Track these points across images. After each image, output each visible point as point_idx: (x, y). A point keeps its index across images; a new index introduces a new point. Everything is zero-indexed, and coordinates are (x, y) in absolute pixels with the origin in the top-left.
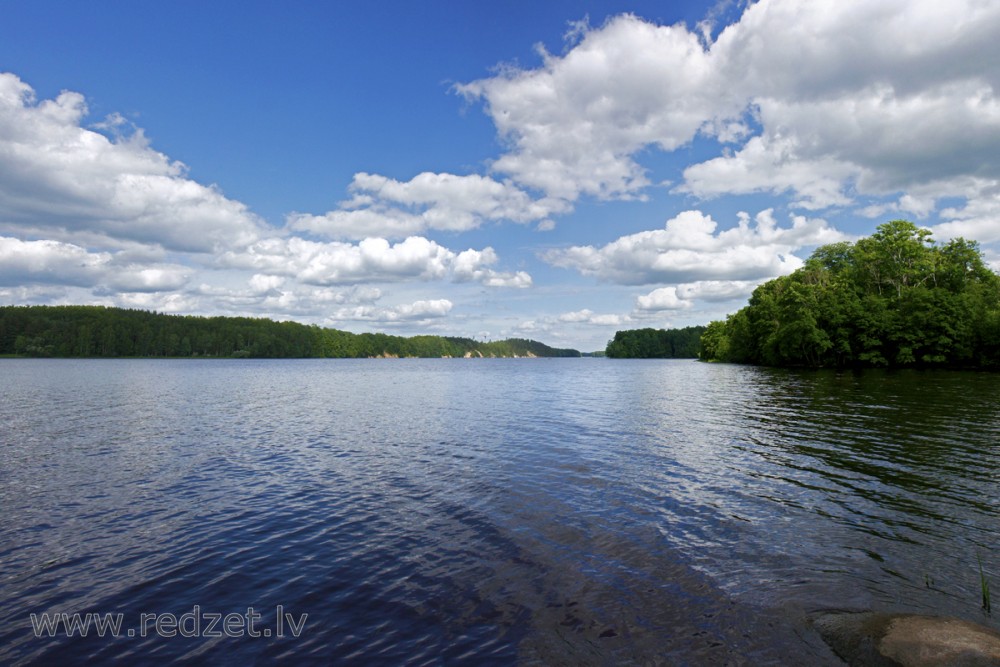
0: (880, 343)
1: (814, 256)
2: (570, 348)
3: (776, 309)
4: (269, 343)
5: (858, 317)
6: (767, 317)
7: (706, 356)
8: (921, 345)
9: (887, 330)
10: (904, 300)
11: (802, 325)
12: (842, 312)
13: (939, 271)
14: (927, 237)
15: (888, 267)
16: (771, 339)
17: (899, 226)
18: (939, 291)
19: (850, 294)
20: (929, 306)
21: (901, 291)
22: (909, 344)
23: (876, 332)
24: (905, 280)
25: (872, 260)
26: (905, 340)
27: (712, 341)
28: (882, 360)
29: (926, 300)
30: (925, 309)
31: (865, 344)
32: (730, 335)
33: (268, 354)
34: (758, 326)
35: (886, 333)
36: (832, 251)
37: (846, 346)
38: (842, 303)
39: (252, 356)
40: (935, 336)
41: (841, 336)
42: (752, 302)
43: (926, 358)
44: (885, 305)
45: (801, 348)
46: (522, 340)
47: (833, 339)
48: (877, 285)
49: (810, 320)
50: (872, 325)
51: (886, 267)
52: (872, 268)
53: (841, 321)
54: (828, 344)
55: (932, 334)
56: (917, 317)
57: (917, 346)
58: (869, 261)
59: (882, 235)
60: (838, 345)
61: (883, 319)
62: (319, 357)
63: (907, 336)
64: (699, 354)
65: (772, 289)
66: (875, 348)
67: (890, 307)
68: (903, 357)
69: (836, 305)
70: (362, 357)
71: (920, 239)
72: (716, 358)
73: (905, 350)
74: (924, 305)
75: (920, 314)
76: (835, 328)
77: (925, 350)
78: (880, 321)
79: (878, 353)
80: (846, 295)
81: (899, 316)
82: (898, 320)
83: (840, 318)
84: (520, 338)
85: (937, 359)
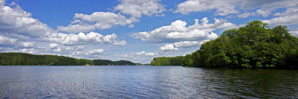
0: (249, 61)
1: (223, 33)
2: (138, 63)
3: (210, 50)
4: (57, 62)
5: (241, 52)
6: (207, 53)
7: (185, 65)
8: (265, 61)
9: (252, 57)
10: (258, 46)
11: (220, 55)
12: (234, 51)
13: (271, 37)
14: (266, 26)
15: (251, 36)
16: (208, 60)
17: (256, 22)
18: (272, 43)
19: (237, 45)
20: (268, 48)
21: (257, 44)
22: (260, 61)
23: (247, 57)
24: (258, 40)
25: (245, 34)
26: (259, 60)
27: (187, 60)
28: (250, 66)
29: (266, 46)
30: (266, 49)
31: (243, 61)
32: (193, 58)
33: (57, 64)
34: (204, 56)
35: (251, 58)
36: (230, 31)
37: (237, 62)
38: (235, 48)
39: (53, 65)
40: (270, 58)
41: (234, 58)
42: (201, 48)
43: (267, 65)
44: (251, 48)
45: (220, 62)
46: (125, 60)
47: (231, 60)
48: (247, 42)
49: (223, 53)
50: (246, 55)
51: (250, 36)
52: (245, 36)
53: (235, 54)
54: (230, 61)
55: (269, 57)
56: (263, 52)
57: (263, 62)
58: (244, 34)
59: (249, 26)
60: (233, 61)
61: (250, 53)
62: (69, 65)
63: (259, 59)
64: (182, 65)
65: (208, 44)
66: (247, 62)
67: (252, 49)
68: (258, 65)
69: (232, 49)
70: (80, 65)
71: (264, 26)
72: (189, 66)
73: (259, 63)
74: (266, 48)
75: (264, 51)
76: (232, 56)
77: (266, 63)
78: (249, 54)
79: (248, 64)
80: (236, 45)
81: (256, 52)
82: (256, 53)
83: (234, 53)
84: (124, 60)
85: (271, 66)
